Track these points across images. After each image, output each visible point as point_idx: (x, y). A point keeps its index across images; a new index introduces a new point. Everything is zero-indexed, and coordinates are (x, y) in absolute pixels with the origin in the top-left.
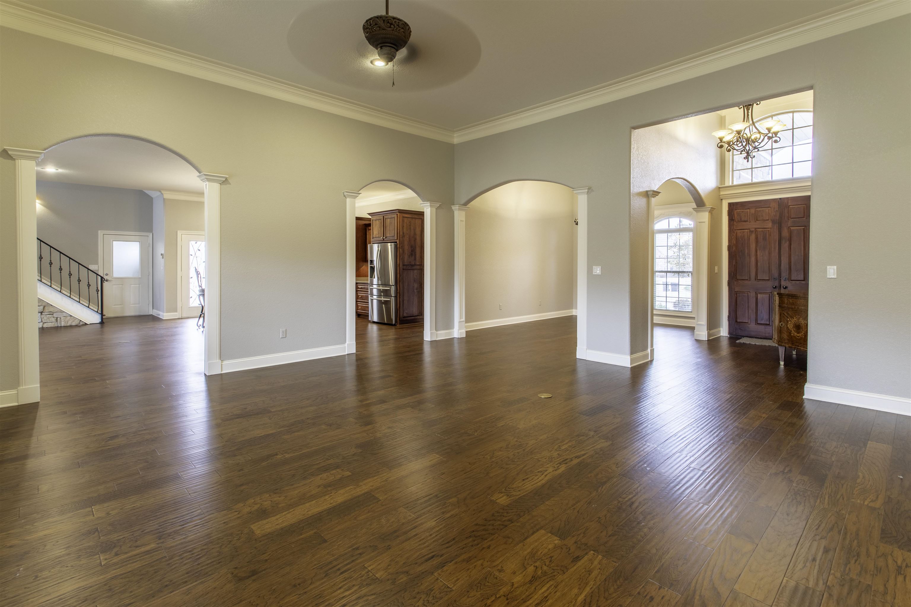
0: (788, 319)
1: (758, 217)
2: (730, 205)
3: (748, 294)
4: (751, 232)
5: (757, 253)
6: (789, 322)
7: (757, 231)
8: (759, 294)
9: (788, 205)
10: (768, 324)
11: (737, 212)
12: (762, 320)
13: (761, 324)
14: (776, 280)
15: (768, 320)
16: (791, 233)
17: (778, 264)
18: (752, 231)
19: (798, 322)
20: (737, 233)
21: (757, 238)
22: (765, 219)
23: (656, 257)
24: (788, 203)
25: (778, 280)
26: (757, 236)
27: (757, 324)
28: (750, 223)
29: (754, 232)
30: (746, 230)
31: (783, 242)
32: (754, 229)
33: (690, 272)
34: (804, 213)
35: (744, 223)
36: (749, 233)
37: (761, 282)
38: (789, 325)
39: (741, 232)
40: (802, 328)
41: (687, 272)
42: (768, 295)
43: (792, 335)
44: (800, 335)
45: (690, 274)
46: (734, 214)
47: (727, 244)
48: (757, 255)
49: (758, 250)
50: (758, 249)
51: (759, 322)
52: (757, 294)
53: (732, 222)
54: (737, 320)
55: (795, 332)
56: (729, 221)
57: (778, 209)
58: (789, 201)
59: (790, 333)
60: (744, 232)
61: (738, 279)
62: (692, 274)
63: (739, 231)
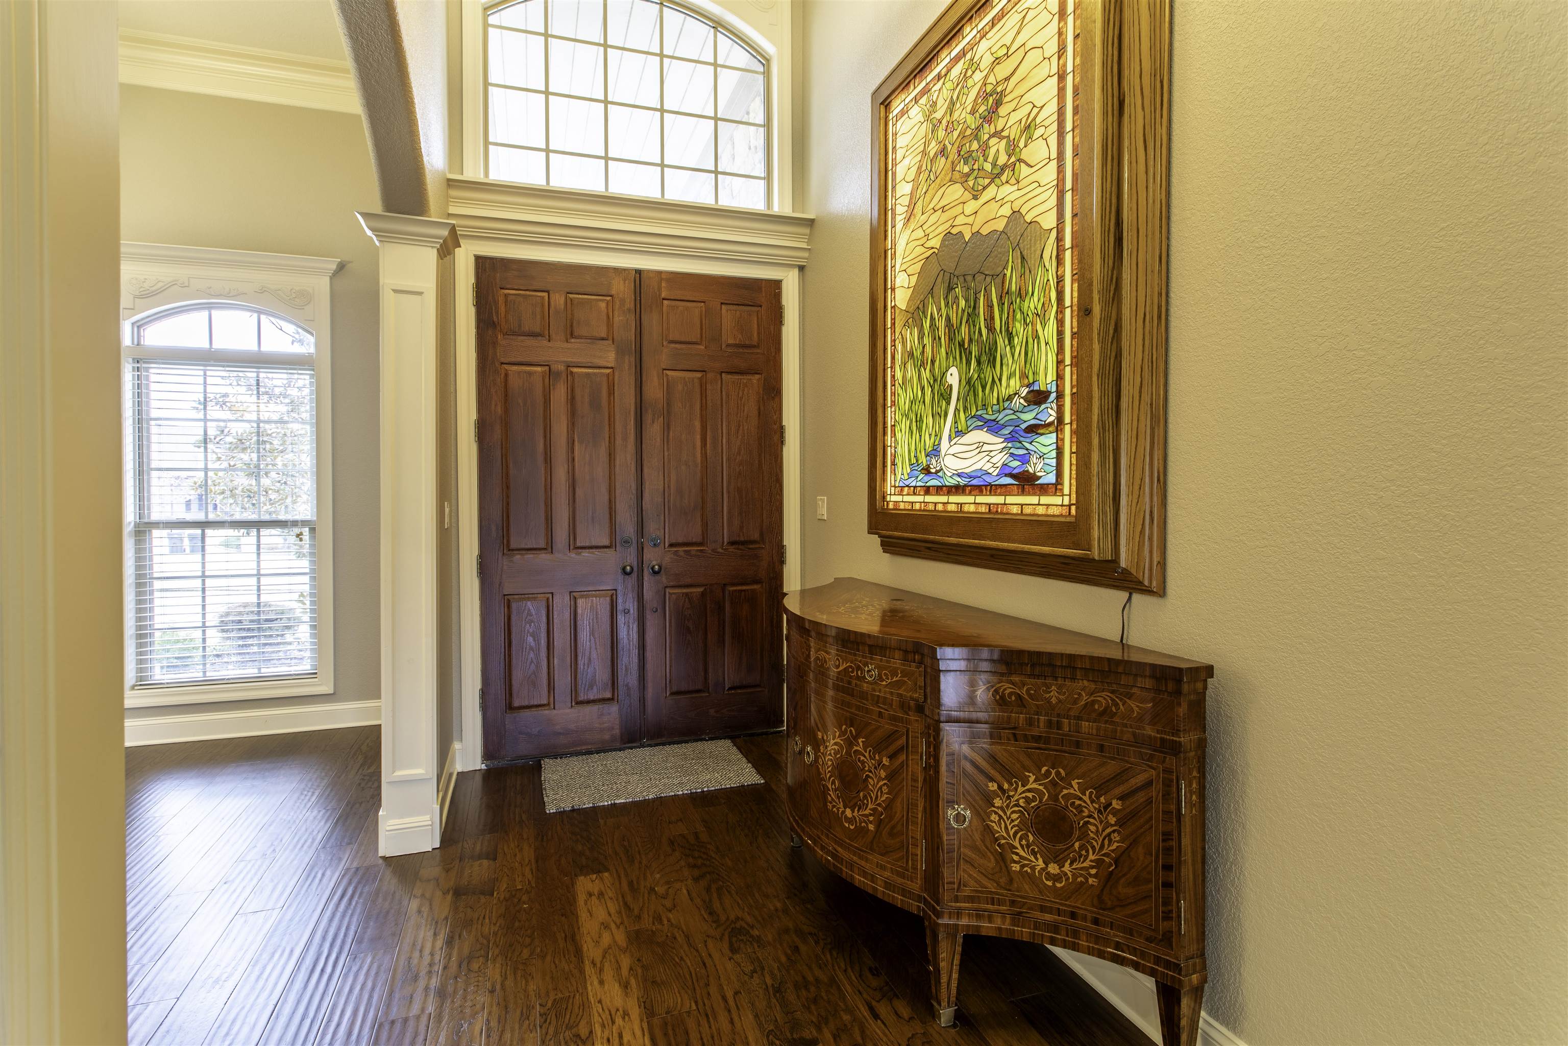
0: (993, 786)
1: (575, 324)
2: (483, 264)
3: (548, 599)
4: (552, 375)
5: (573, 452)
6: (998, 802)
7: (572, 372)
8: (582, 597)
9: (660, 295)
10: (609, 699)
11: (506, 295)
12: (591, 687)
13: (589, 702)
14: (629, 547)
15: (610, 685)
16: (669, 388)
17: (634, 492)
18: (558, 374)
19: (1054, 798)
20: (506, 375)
21: (572, 399)
22: (596, 334)
23: (153, 465)
24: (660, 289)
25: (634, 545)
26: (572, 390)
27: (577, 703)
28: (550, 344)
29: (564, 376)
30: (539, 369)
31: (648, 418)
32: (561, 367)
33: (304, 523)
34: (701, 329)
35: (530, 342)
36: (547, 380)
37: (586, 554)
38: (994, 817)
39: (519, 373)
40: (1084, 835)
41: (295, 523)
42: (608, 599)
43: (1016, 867)
44: (1067, 867)
45: (306, 531)
46: (496, 303)
47: (474, 416)
48: (573, 459)
49: (576, 443)
50: (576, 440)
51: (582, 697)
52: (575, 598)
53: (490, 332)
54: (510, 703)
55: (1034, 853)
56: (478, 327)
57: (632, 306)
58: (663, 284)
59: (1002, 859)
60: (530, 374)
61: (513, 550)
62: (313, 530)
63: (515, 368)
